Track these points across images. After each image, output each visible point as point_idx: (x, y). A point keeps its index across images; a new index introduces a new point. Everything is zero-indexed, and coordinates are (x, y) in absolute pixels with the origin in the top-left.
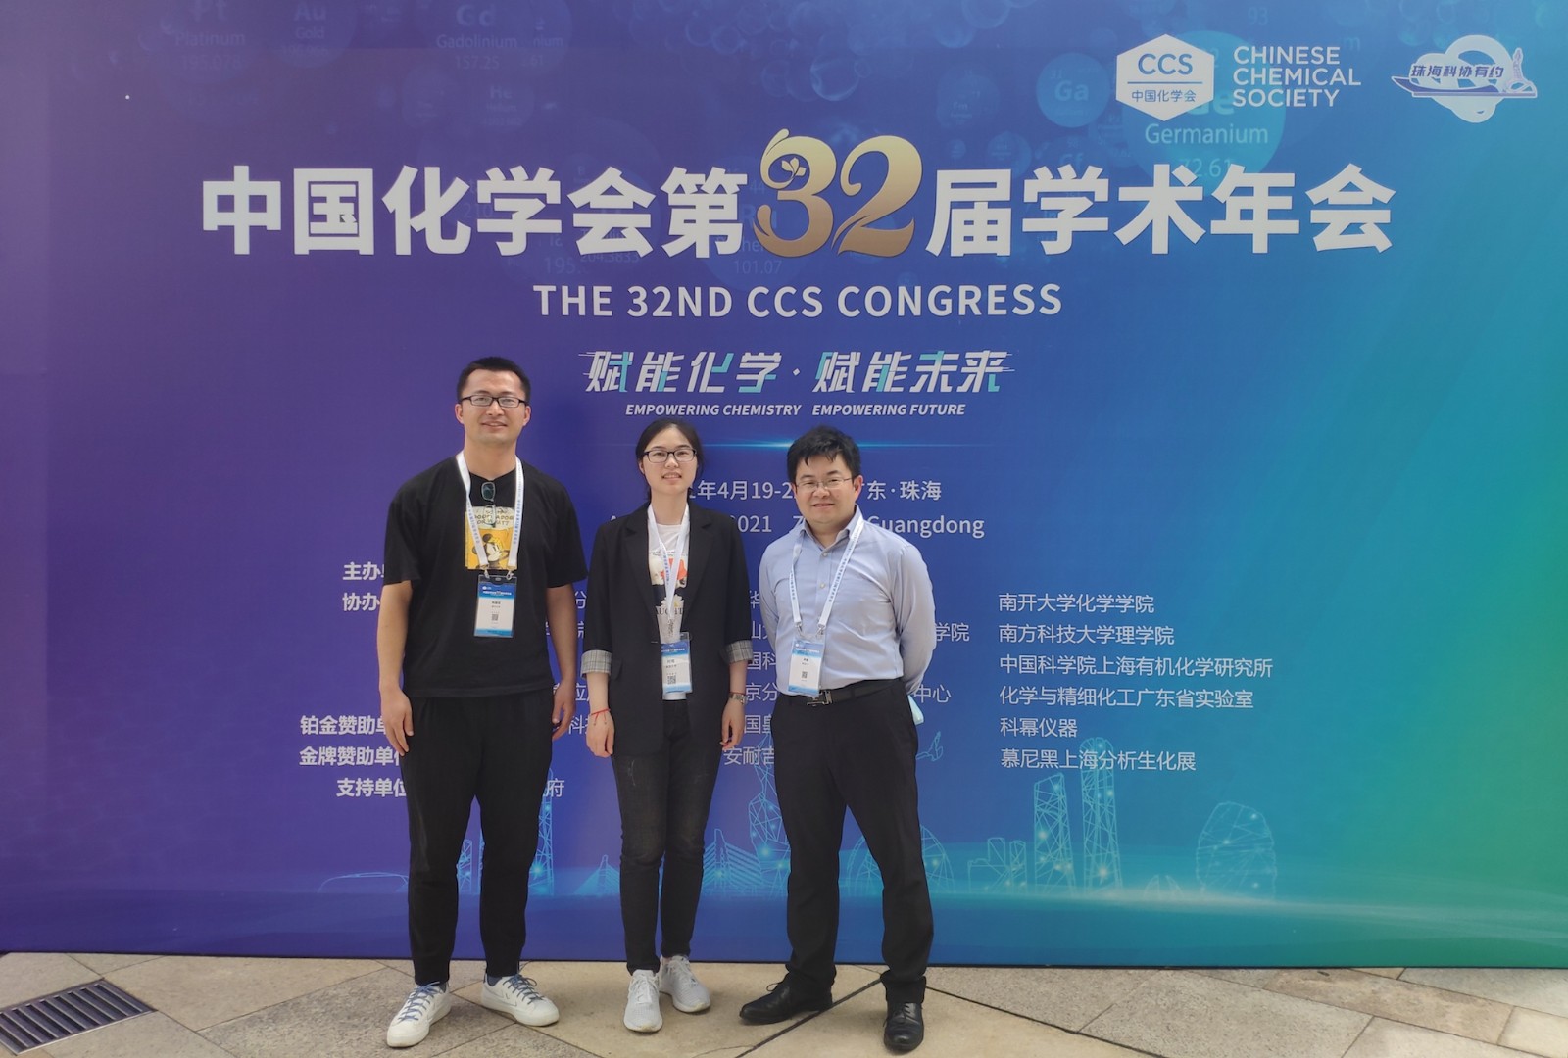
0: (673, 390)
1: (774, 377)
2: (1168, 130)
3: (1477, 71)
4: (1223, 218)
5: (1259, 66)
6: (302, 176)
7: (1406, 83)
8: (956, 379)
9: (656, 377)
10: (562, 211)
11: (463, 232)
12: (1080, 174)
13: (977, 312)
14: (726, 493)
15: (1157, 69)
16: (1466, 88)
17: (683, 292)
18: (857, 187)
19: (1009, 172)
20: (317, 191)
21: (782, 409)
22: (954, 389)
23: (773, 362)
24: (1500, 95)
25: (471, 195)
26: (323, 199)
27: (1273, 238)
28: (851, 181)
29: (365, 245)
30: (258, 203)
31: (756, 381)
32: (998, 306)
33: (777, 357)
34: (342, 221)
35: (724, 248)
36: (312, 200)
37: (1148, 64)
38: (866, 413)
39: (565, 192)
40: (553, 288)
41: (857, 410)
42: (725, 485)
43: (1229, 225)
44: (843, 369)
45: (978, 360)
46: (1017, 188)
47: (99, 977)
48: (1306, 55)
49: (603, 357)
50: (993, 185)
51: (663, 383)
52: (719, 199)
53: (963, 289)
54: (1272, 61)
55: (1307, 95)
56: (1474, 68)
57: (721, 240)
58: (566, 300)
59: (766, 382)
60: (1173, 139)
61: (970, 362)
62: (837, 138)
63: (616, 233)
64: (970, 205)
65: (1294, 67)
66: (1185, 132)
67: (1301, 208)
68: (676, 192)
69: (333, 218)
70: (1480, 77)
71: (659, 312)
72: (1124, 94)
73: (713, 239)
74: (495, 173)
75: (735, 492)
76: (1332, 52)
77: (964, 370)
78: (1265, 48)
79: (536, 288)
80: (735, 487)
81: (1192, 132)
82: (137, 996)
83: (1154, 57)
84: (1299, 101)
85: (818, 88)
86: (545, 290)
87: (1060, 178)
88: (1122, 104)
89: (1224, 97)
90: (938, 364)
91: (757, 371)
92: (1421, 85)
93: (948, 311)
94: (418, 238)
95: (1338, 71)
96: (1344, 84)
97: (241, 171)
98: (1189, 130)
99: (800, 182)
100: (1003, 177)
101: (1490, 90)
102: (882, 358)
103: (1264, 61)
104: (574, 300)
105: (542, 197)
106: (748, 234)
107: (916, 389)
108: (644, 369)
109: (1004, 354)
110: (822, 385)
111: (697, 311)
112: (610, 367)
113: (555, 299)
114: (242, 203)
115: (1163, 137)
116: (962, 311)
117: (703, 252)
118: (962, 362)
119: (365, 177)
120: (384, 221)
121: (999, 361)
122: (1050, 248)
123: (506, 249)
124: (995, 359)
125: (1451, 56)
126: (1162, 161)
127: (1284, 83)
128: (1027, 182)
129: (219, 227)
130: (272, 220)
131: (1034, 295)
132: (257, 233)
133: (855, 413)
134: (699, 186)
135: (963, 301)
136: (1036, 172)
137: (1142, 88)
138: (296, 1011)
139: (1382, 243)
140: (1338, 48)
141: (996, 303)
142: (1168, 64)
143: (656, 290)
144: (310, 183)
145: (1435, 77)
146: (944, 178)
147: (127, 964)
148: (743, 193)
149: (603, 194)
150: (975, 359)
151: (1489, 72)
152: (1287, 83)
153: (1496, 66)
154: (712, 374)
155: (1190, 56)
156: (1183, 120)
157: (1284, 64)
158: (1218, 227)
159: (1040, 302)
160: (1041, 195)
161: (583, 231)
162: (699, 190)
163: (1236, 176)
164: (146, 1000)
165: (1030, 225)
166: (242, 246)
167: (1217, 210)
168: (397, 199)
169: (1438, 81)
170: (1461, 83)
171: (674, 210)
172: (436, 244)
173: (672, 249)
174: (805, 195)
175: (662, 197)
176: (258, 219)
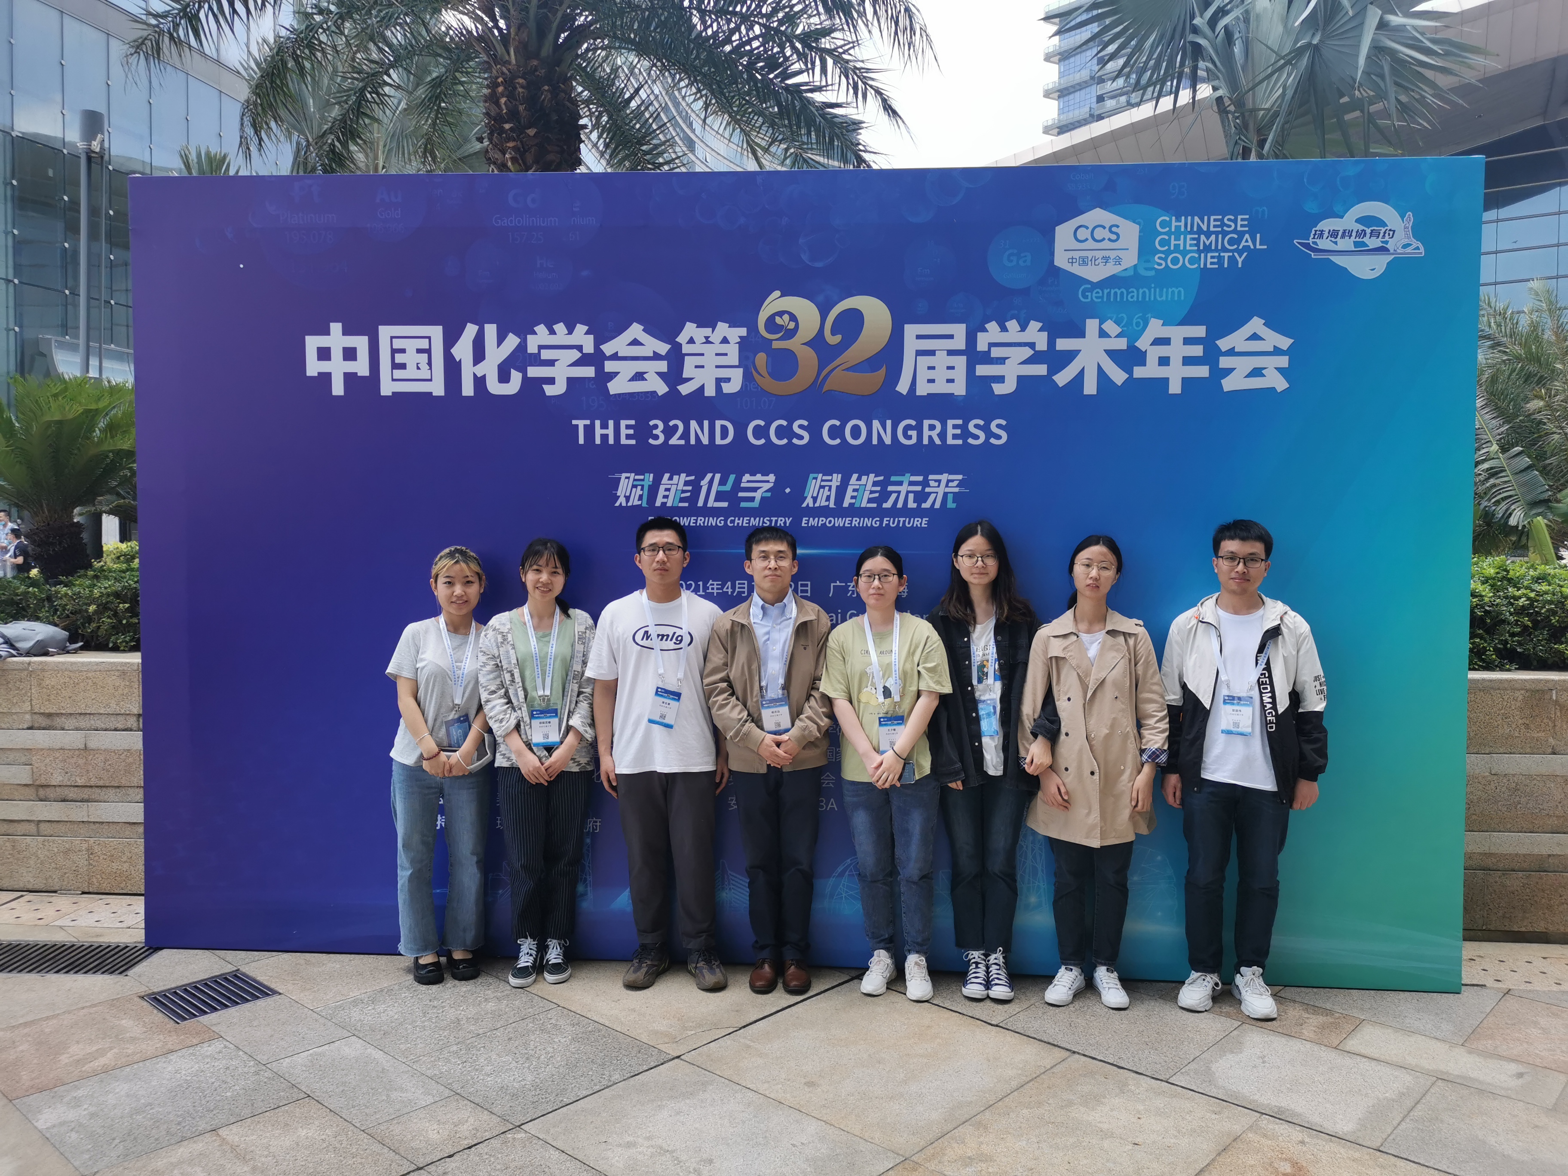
0: (686, 505)
1: (769, 494)
2: (1098, 290)
3: (1371, 233)
4: (1144, 364)
5: (1178, 233)
6: (385, 332)
7: (1307, 246)
8: (921, 497)
9: (672, 494)
10: (596, 359)
11: (516, 377)
12: (1023, 328)
13: (938, 441)
14: (730, 590)
15: (1090, 238)
16: (1361, 249)
17: (693, 424)
18: (838, 338)
19: (964, 325)
20: (398, 344)
21: (776, 521)
22: (919, 505)
23: (768, 482)
24: (1393, 254)
25: (522, 347)
26: (403, 351)
28: (833, 333)
29: (437, 388)
30: (350, 354)
31: (754, 498)
32: (955, 437)
33: (772, 478)
34: (418, 368)
35: (727, 388)
36: (394, 351)
37: (1083, 234)
38: (846, 525)
39: (597, 344)
40: (588, 422)
41: (839, 522)
42: (729, 583)
43: (1149, 371)
44: (827, 488)
45: (939, 481)
46: (971, 339)
47: (235, 969)
48: (1219, 223)
49: (628, 478)
50: (951, 337)
51: (677, 499)
52: (724, 348)
53: (926, 423)
54: (1189, 229)
55: (1219, 257)
56: (1368, 231)
57: (725, 382)
58: (599, 432)
59: (762, 498)
60: (1102, 297)
61: (932, 483)
62: (821, 298)
63: (639, 376)
64: (932, 353)
65: (1208, 234)
66: (1113, 291)
67: (1211, 356)
68: (688, 343)
69: (411, 367)
70: (1373, 238)
71: (674, 441)
72: (1061, 260)
73: (719, 381)
74: (541, 329)
75: (737, 590)
76: (1242, 220)
77: (927, 490)
78: (1183, 218)
79: (574, 422)
80: (737, 586)
81: (1119, 292)
82: (266, 983)
83: (1087, 228)
84: (1212, 263)
85: (805, 257)
86: (581, 424)
87: (1007, 331)
88: (1059, 268)
89: (1148, 261)
90: (905, 484)
91: (755, 490)
92: (1320, 247)
93: (914, 441)
94: (480, 382)
95: (1247, 236)
96: (1252, 247)
97: (336, 328)
98: (1117, 290)
99: (791, 334)
100: (959, 330)
101: (1383, 250)
102: (859, 479)
103: (1183, 229)
104: (604, 432)
105: (579, 348)
106: (747, 377)
107: (888, 505)
108: (662, 488)
109: (960, 477)
110: (809, 501)
111: (705, 440)
112: (634, 486)
113: (590, 431)
114: (337, 354)
115: (1094, 296)
116: (926, 441)
117: (710, 392)
118: (925, 483)
119: (436, 332)
120: (452, 368)
121: (956, 483)
122: (999, 389)
123: (550, 390)
124: (952, 481)
125: (1349, 221)
126: (1092, 317)
127: (1199, 247)
128: (979, 334)
129: (319, 373)
130: (361, 367)
131: (986, 429)
132: (349, 377)
133: (837, 525)
134: (707, 338)
135: (926, 433)
136: (986, 326)
137: (1076, 255)
138: (389, 996)
139: (1281, 384)
140: (1247, 217)
141: (953, 435)
142: (1099, 234)
143: (671, 423)
144: (392, 338)
145: (1333, 239)
146: (911, 330)
147: (256, 958)
148: (743, 343)
149: (629, 345)
150: (936, 481)
151: (1382, 234)
152: (1201, 248)
153: (1389, 228)
154: (718, 492)
155: (1118, 226)
156: (1111, 281)
157: (1200, 231)
158: (1139, 372)
159: (989, 434)
160: (991, 345)
161: (613, 375)
162: (707, 341)
163: (1155, 328)
164: (273, 986)
165: (982, 370)
166: (338, 388)
167: (1140, 358)
168: (463, 350)
169: (1336, 243)
170: (1356, 244)
171: (686, 357)
172: (495, 387)
173: (685, 389)
174: (794, 344)
175: (676, 348)
176: (350, 367)
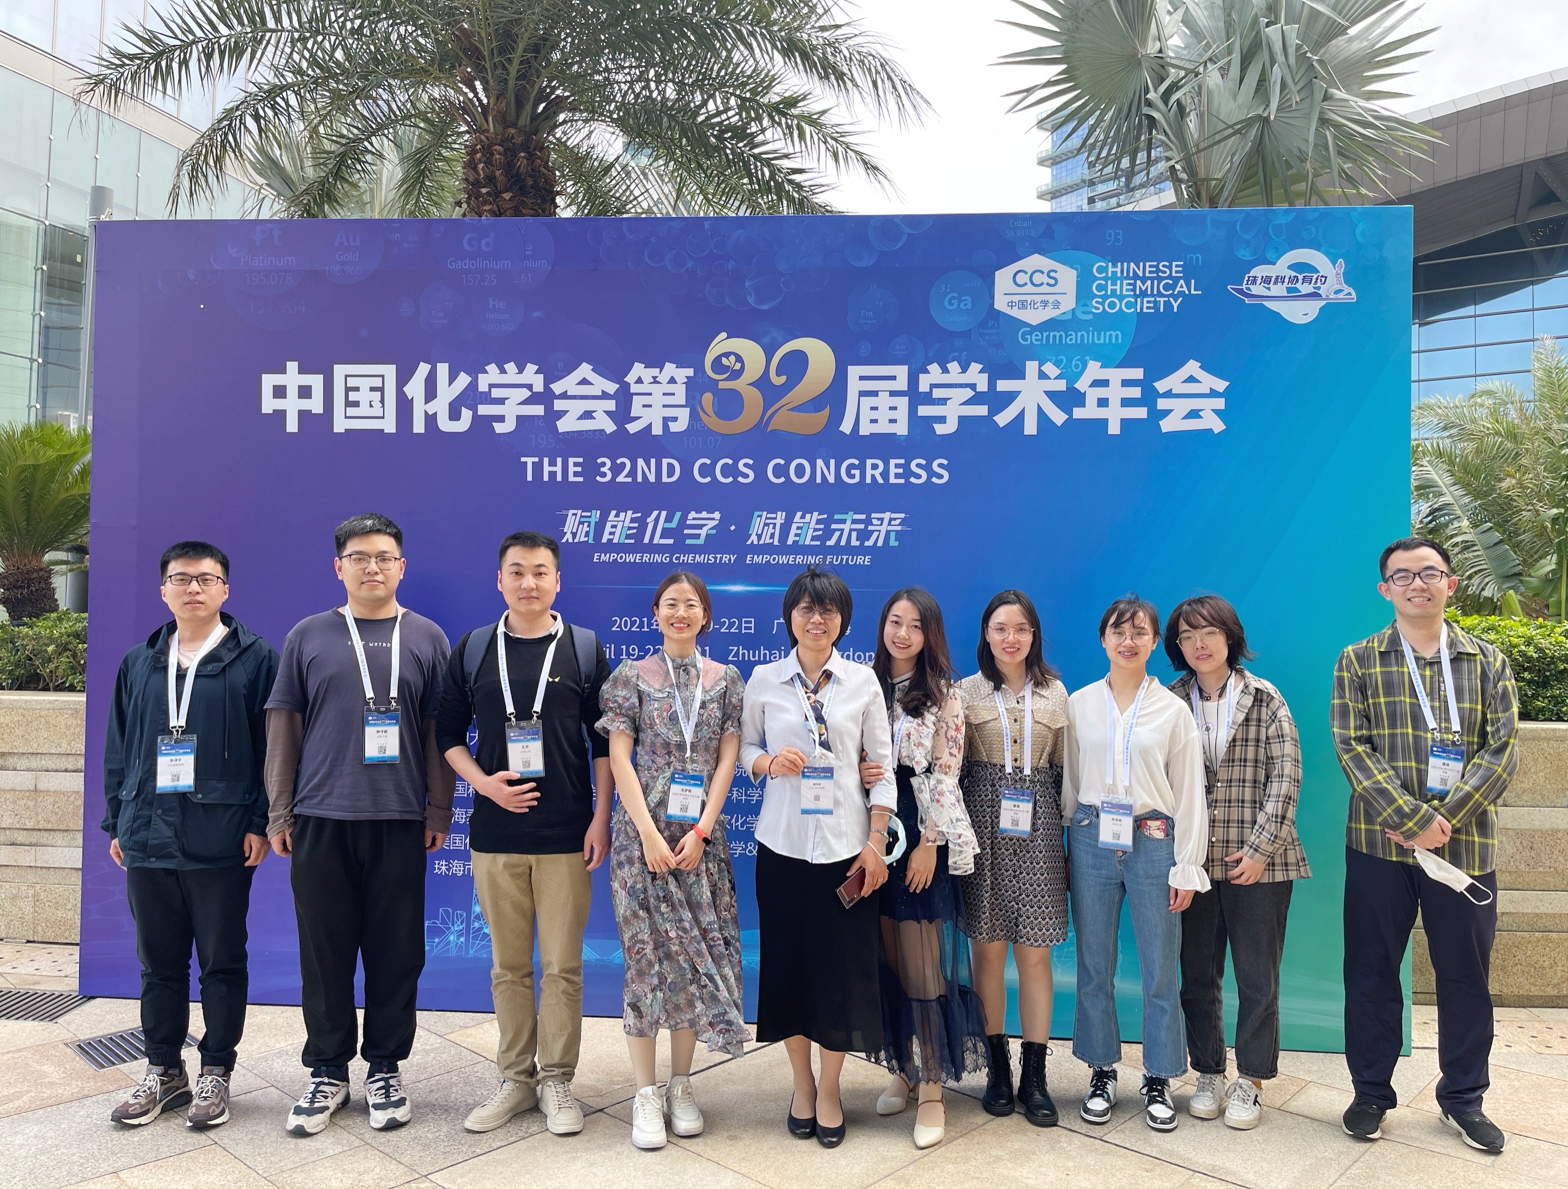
0: (632, 541)
1: (714, 532)
2: (1037, 333)
3: (1303, 279)
4: (1083, 405)
5: (1114, 279)
6: (340, 371)
7: (1240, 291)
8: (864, 535)
9: (618, 531)
10: (545, 397)
11: (467, 415)
12: (964, 370)
13: (881, 480)
15: (1029, 282)
16: (1294, 295)
17: (641, 462)
18: (783, 379)
19: (906, 367)
20: (352, 382)
21: (721, 558)
22: (862, 544)
23: (713, 519)
24: (1325, 299)
25: (473, 385)
26: (357, 389)
27: (1124, 422)
28: (778, 373)
29: (389, 425)
30: (305, 392)
31: (700, 534)
32: (897, 476)
33: (717, 515)
34: (371, 406)
35: (674, 427)
36: (348, 390)
37: (1021, 278)
38: (790, 562)
39: (547, 383)
40: (536, 459)
41: (783, 559)
43: (1088, 411)
44: (771, 525)
45: (882, 519)
46: (913, 380)
48: (1154, 269)
49: (576, 514)
50: (894, 378)
51: (624, 536)
52: (671, 388)
53: (869, 462)
54: (1125, 275)
55: (1155, 302)
56: (1301, 277)
57: (672, 421)
58: (547, 468)
59: (708, 535)
60: (1041, 340)
61: (875, 521)
62: (766, 340)
63: (588, 415)
64: (875, 394)
65: (1144, 280)
66: (1052, 334)
67: (1149, 397)
68: (636, 382)
69: (364, 404)
70: (1306, 284)
71: (621, 478)
72: (1001, 304)
73: (666, 420)
74: (492, 368)
76: (1177, 266)
77: (870, 528)
78: (1119, 264)
79: (523, 459)
81: (1057, 334)
83: (1026, 272)
84: (1148, 308)
85: (751, 300)
86: (529, 461)
87: (949, 372)
88: (998, 311)
89: (1085, 305)
90: (849, 522)
91: (700, 527)
92: (1254, 293)
93: (857, 479)
94: (431, 419)
95: (1182, 282)
96: (1187, 292)
97: (292, 366)
98: (1055, 333)
99: (736, 374)
100: (901, 371)
101: (1315, 295)
102: (803, 517)
103: (1119, 275)
104: (553, 469)
105: (529, 386)
106: (694, 416)
107: (831, 542)
108: (608, 525)
109: (903, 515)
110: (753, 538)
111: (652, 478)
112: (581, 523)
113: (538, 468)
114: (292, 392)
115: (1033, 338)
116: (869, 480)
117: (657, 430)
118: (868, 521)
119: (390, 371)
120: (404, 406)
121: (899, 521)
122: (940, 429)
123: (500, 428)
124: (895, 519)
125: (1281, 267)
126: (1032, 359)
127: (1135, 292)
128: (921, 375)
129: (274, 410)
130: (316, 405)
131: (928, 468)
132: (304, 415)
133: (781, 562)
134: (655, 377)
135: (869, 472)
136: (928, 367)
137: (1015, 298)
139: (1218, 426)
140: (1182, 263)
141: (896, 474)
142: (1037, 278)
143: (619, 461)
144: (347, 376)
145: (1266, 285)
146: (854, 372)
148: (690, 383)
149: (578, 384)
150: (878, 519)
151: (1314, 280)
152: (1138, 293)
153: (1321, 274)
154: (664, 529)
155: (1056, 272)
156: (1050, 324)
157: (1136, 277)
158: (1078, 413)
159: (931, 473)
160: (933, 386)
161: (562, 414)
162: (655, 381)
163: (1094, 370)
165: (924, 411)
166: (292, 425)
167: (1078, 398)
168: (415, 389)
169: (1269, 289)
170: (1289, 290)
171: (635, 397)
172: (445, 424)
173: (633, 428)
174: (740, 385)
175: (625, 386)
176: (305, 404)
